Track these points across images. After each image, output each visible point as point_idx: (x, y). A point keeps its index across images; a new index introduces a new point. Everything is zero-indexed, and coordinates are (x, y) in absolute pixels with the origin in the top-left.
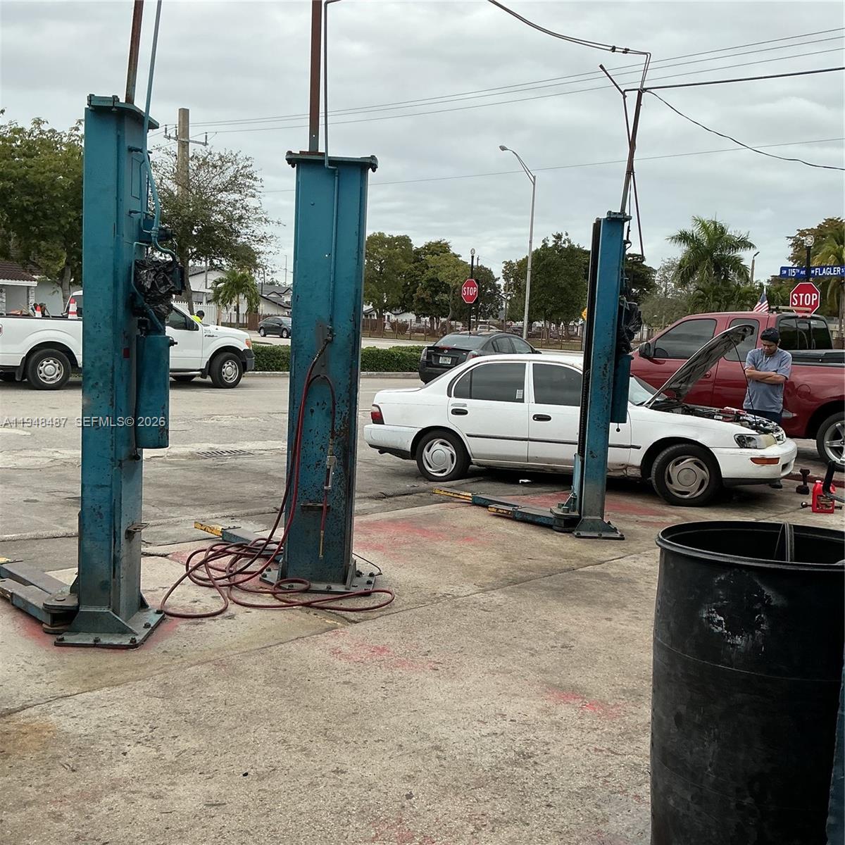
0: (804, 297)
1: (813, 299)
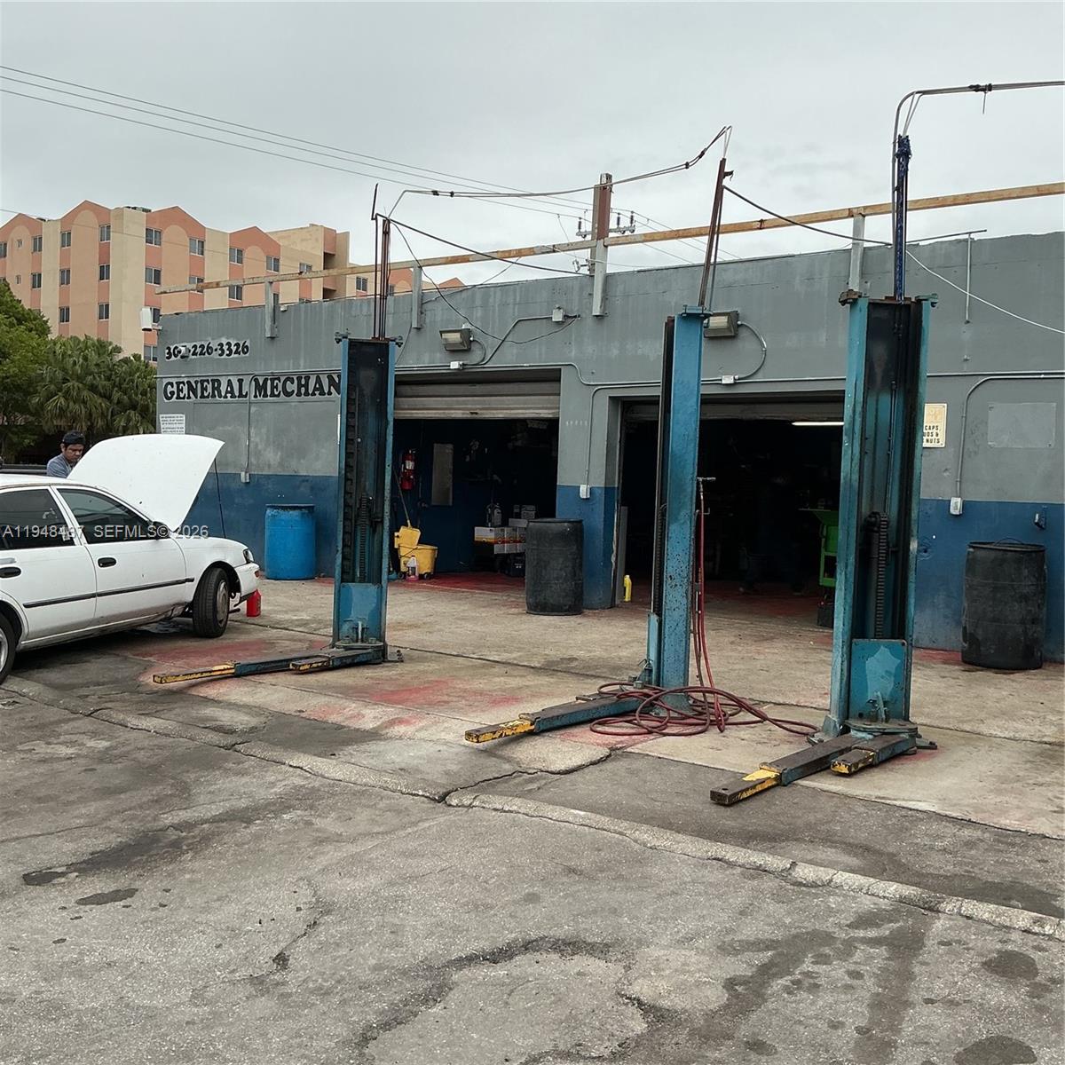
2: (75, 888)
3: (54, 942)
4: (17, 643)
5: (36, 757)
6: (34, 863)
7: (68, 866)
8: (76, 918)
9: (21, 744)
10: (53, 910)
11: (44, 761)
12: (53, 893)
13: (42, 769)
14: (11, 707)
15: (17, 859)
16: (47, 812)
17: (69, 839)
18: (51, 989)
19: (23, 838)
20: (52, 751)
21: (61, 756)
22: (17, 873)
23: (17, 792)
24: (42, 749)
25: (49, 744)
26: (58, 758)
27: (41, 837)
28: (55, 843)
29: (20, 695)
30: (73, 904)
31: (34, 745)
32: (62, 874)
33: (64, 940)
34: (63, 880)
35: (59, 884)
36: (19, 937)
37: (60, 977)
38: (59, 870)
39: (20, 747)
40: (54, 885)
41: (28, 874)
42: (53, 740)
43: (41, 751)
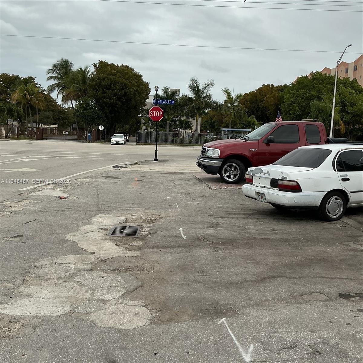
0: (156, 113)
1: (160, 114)
2: (358, 304)
3: (347, 324)
4: (347, 205)
5: (350, 248)
6: (344, 289)
7: (356, 294)
8: (357, 316)
9: (345, 242)
10: (348, 310)
11: (352, 250)
12: (349, 303)
13: (351, 253)
14: (343, 228)
15: (338, 286)
16: (351, 270)
17: (358, 283)
18: (342, 344)
19: (341, 278)
20: (356, 247)
21: (359, 249)
22: (337, 291)
23: (341, 260)
24: (352, 245)
25: (355, 244)
26: (358, 250)
27: (347, 280)
28: (353, 283)
29: (347, 224)
30: (356, 310)
31: (350, 243)
32: (354, 297)
33: (350, 324)
34: (354, 299)
35: (352, 300)
36: (334, 318)
37: (347, 340)
38: (353, 295)
39: (344, 243)
40: (350, 300)
41: (341, 293)
42: (356, 242)
43: (352, 246)
